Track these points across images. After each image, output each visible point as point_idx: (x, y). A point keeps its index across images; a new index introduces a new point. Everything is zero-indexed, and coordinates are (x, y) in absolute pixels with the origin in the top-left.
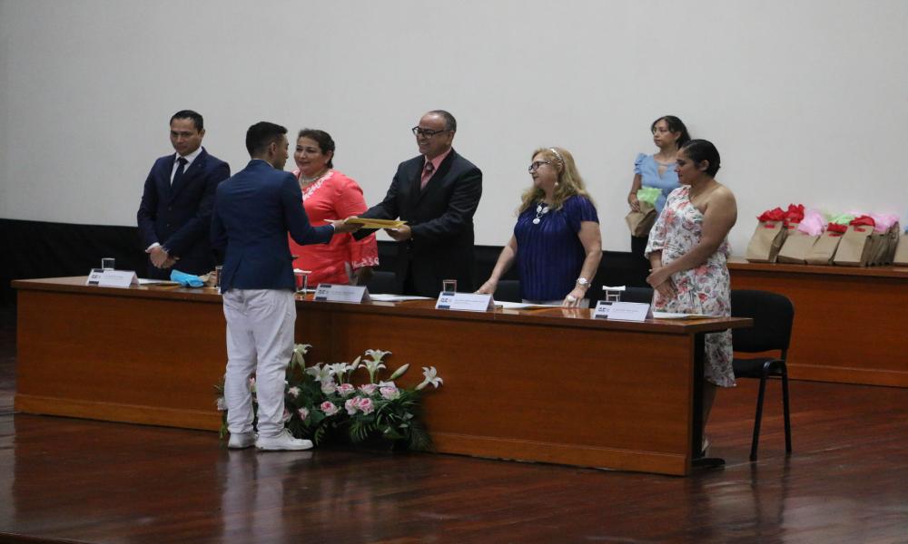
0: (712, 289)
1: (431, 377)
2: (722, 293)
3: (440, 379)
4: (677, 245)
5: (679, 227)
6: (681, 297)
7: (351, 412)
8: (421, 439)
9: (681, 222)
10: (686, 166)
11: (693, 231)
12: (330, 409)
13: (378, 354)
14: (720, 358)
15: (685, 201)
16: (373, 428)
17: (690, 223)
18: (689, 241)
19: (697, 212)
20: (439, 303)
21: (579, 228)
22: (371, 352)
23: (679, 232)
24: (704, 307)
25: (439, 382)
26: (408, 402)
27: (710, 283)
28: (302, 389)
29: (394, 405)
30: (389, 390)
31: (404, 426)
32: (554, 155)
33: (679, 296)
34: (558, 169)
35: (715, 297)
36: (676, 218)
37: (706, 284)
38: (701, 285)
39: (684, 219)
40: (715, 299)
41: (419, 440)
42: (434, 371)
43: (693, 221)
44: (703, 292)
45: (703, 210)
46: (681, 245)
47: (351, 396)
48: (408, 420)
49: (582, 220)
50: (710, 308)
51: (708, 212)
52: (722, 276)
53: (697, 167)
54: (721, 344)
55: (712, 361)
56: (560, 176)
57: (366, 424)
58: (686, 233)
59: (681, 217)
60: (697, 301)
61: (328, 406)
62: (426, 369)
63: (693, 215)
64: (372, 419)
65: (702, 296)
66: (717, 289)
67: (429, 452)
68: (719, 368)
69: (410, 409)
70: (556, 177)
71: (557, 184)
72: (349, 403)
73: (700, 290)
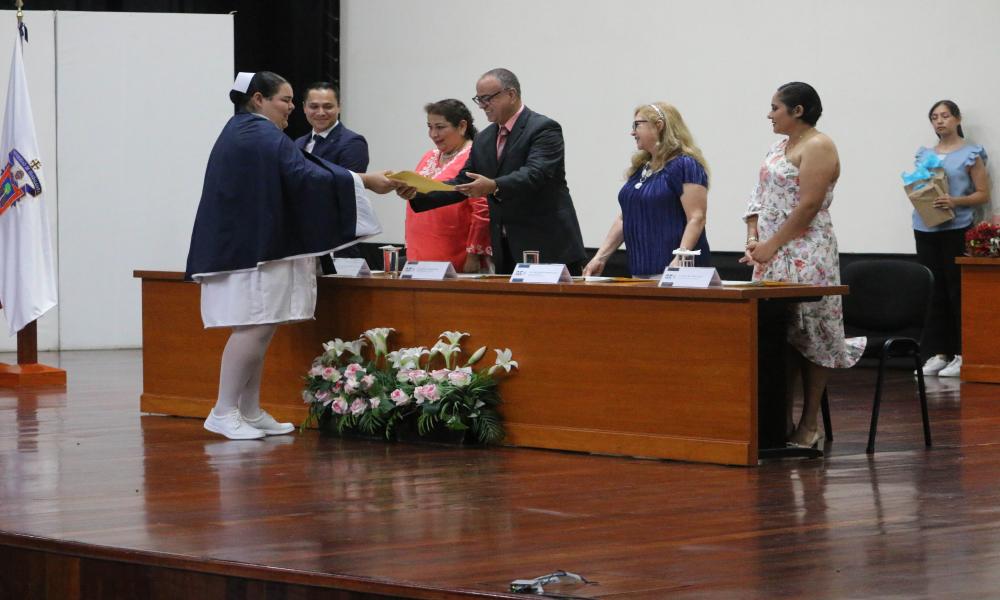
0: (810, 254)
1: (505, 360)
2: (824, 259)
3: (514, 363)
4: (771, 206)
5: (771, 184)
6: (776, 264)
7: (420, 401)
8: (491, 430)
9: (773, 178)
10: (779, 111)
11: (786, 188)
12: (400, 397)
13: (455, 336)
14: (822, 334)
15: (780, 154)
16: (439, 418)
17: (782, 179)
18: (783, 200)
19: (790, 166)
20: (514, 276)
21: (680, 192)
22: (448, 334)
23: (772, 190)
24: (802, 276)
25: (512, 367)
26: (477, 389)
27: (808, 247)
28: (377, 377)
29: (463, 392)
30: (461, 377)
31: (474, 415)
32: (654, 111)
33: (774, 263)
34: (658, 128)
35: (814, 263)
36: (768, 174)
37: (803, 249)
38: (797, 251)
39: (775, 173)
40: (814, 267)
41: (491, 432)
42: (508, 352)
43: (785, 176)
44: (800, 258)
45: (797, 163)
46: (775, 205)
47: (422, 384)
48: (480, 409)
49: (684, 181)
50: (809, 276)
51: (803, 165)
52: (823, 240)
53: (790, 113)
54: (823, 318)
55: (814, 338)
56: (661, 135)
57: (432, 413)
58: (779, 190)
59: (772, 172)
60: (793, 268)
61: (398, 394)
62: (498, 351)
63: (785, 169)
64: (437, 407)
65: (798, 264)
66: (816, 254)
67: (501, 446)
68: (823, 346)
69: (481, 396)
70: (656, 137)
71: (658, 143)
72: (417, 390)
73: (796, 256)
